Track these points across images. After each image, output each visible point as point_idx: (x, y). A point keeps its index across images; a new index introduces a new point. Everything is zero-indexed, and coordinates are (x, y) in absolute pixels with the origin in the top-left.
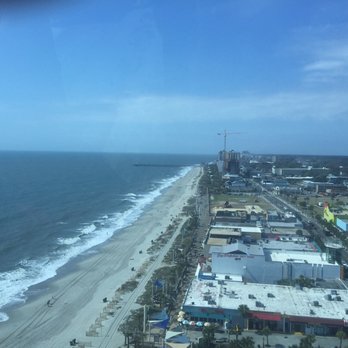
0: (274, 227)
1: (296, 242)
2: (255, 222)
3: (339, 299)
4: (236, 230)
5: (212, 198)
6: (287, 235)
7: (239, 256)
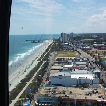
0: (78, 64)
1: (85, 70)
2: (71, 62)
3: (97, 92)
4: (62, 66)
5: (56, 53)
6: (83, 67)
7: (61, 77)
